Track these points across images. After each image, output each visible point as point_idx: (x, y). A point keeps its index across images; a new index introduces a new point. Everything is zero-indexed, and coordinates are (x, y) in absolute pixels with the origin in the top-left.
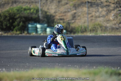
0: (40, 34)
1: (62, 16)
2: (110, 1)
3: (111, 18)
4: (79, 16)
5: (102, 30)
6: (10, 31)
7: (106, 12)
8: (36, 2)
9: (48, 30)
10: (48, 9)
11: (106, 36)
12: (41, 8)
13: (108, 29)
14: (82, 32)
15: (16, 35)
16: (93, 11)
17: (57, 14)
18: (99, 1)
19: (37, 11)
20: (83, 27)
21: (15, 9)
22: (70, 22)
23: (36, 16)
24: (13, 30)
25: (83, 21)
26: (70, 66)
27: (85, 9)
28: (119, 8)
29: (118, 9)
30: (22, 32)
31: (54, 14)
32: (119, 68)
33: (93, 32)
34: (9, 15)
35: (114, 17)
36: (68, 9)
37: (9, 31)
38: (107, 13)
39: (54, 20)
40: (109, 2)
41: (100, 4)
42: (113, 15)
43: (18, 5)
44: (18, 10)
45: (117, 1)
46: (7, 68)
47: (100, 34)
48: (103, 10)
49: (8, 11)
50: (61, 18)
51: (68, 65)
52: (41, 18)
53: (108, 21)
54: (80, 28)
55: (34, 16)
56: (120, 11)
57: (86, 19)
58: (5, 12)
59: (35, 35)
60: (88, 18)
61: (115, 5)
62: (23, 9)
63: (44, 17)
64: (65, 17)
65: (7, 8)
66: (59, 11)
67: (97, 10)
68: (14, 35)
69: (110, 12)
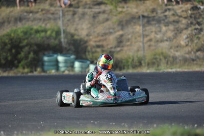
0: (64, 72)
1: (99, 41)
2: (179, 14)
3: (183, 43)
4: (128, 40)
5: (167, 63)
6: (13, 68)
7: (173, 33)
8: (55, 19)
9: (77, 64)
10: (76, 30)
11: (174, 72)
12: (64, 28)
13: (178, 60)
14: (134, 67)
15: (22, 75)
16: (152, 32)
17: (91, 37)
18: (162, 15)
19: (58, 33)
20: (136, 59)
21: (19, 31)
22: (113, 50)
23: (57, 42)
24: (17, 67)
25: (135, 48)
26: (114, 124)
27: (138, 28)
28: (195, 25)
29: (193, 27)
30: (34, 70)
31: (86, 39)
32: (196, 125)
33: (153, 67)
34: (10, 42)
35: (187, 40)
36: (109, 29)
37: (11, 69)
38: (176, 34)
39: (86, 47)
40: (177, 15)
41: (164, 20)
42: (185, 37)
43: (25, 24)
44: (25, 33)
45: (192, 14)
46: (8, 131)
47: (165, 69)
48: (169, 30)
49: (8, 35)
50: (98, 44)
51: (111, 124)
52: (64, 45)
53: (177, 47)
54: (130, 60)
55: (53, 42)
56: (198, 31)
57: (141, 44)
58: (4, 36)
59: (54, 74)
60: (143, 43)
61: (189, 20)
62: (33, 31)
63: (69, 44)
64: (105, 43)
65: (7, 30)
66: (94, 32)
67: (159, 29)
68: (19, 75)
69: (181, 33)
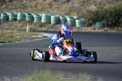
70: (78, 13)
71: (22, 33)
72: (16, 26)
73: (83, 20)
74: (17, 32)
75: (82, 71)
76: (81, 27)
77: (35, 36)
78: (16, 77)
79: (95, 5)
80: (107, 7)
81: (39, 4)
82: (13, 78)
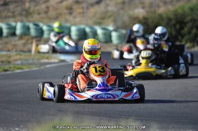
70: (115, 21)
71: (25, 56)
72: (15, 45)
73: (124, 31)
74: (16, 55)
75: (124, 115)
76: (121, 43)
77: (47, 61)
78: (16, 127)
79: (143, 8)
80: (162, 10)
81: (51, 8)
82: (12, 129)
